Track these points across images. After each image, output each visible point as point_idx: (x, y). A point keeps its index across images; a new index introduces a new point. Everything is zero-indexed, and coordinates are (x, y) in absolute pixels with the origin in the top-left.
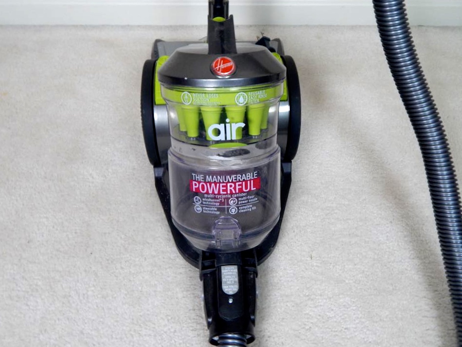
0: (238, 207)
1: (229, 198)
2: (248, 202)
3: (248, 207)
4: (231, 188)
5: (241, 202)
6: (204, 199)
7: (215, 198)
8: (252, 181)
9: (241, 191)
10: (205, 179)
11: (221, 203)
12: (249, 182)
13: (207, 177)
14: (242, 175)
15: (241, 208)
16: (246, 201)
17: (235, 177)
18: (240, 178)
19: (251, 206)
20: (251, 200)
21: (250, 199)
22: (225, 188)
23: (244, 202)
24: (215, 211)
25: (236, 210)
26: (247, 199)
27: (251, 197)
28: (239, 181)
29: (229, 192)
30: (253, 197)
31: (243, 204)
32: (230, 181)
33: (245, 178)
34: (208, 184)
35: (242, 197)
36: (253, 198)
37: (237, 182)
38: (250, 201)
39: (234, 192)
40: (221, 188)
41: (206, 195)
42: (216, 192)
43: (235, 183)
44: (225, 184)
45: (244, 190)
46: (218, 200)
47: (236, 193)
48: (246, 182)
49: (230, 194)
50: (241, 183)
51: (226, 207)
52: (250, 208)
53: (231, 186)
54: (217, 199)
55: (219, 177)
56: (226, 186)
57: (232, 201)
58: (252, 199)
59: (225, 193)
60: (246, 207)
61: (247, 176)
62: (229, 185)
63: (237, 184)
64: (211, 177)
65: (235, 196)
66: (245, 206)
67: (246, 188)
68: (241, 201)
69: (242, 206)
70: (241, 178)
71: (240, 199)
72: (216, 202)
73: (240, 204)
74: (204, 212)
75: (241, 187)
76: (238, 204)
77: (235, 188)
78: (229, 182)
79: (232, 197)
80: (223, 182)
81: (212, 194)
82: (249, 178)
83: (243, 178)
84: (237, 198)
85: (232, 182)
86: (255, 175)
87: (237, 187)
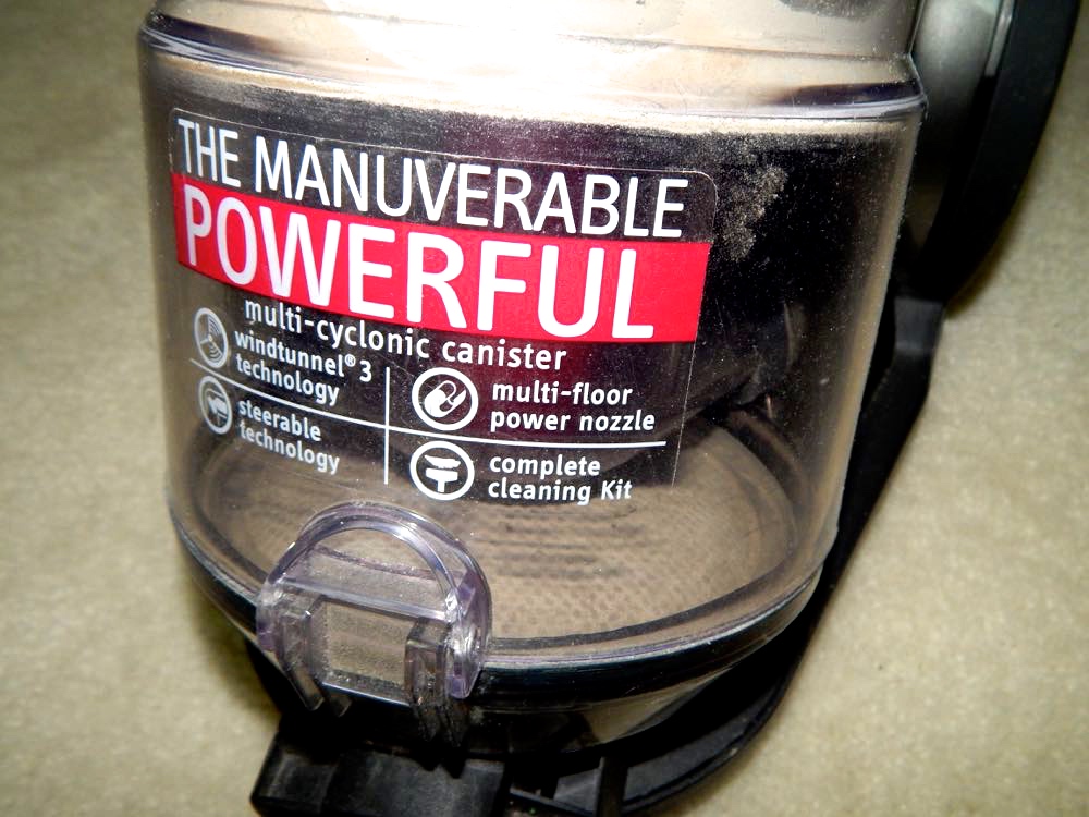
0: (481, 454)
1: (416, 367)
2: (572, 432)
3: (570, 468)
4: (439, 282)
5: (514, 420)
6: (242, 340)
7: (306, 341)
8: (628, 258)
9: (516, 319)
10: (245, 169)
11: (356, 395)
12: (596, 256)
13: (261, 142)
14: (541, 177)
15: (509, 465)
16: (551, 422)
17: (475, 181)
18: (517, 200)
19: (594, 468)
20: (601, 423)
21: (594, 411)
22: (384, 271)
23: (533, 422)
24: (308, 443)
25: (462, 470)
26: (564, 405)
27: (598, 397)
28: (512, 229)
29: (414, 314)
30: (618, 396)
31: (521, 433)
32: (434, 212)
33: (566, 212)
34: (266, 214)
35: (521, 377)
36: (620, 409)
37: (491, 232)
38: (585, 421)
39: (457, 320)
40: (359, 268)
41: (252, 307)
42: (320, 296)
43: (470, 240)
44: (386, 235)
45: (550, 325)
46: (330, 365)
47: (474, 336)
48: (574, 247)
49: (421, 331)
50: (523, 250)
51: (387, 427)
52: (577, 481)
53: (435, 261)
54: (325, 350)
55: (339, 156)
56: (394, 254)
57: (436, 397)
58: (605, 409)
59: (386, 312)
60: (546, 468)
61: (589, 203)
62: (418, 242)
63: (491, 250)
64: (282, 147)
65: (467, 353)
66: (540, 454)
67: (568, 309)
68: (510, 406)
69: (517, 453)
70: (533, 203)
71: (501, 390)
72: (319, 376)
73: (504, 432)
74: (248, 434)
75: (517, 286)
76: (480, 425)
77: (467, 287)
78: (417, 216)
79: (436, 360)
80: (374, 216)
81: (288, 304)
82: (599, 217)
83: (545, 210)
84: (484, 375)
85: (448, 224)
86: (663, 206)
87: (490, 285)
